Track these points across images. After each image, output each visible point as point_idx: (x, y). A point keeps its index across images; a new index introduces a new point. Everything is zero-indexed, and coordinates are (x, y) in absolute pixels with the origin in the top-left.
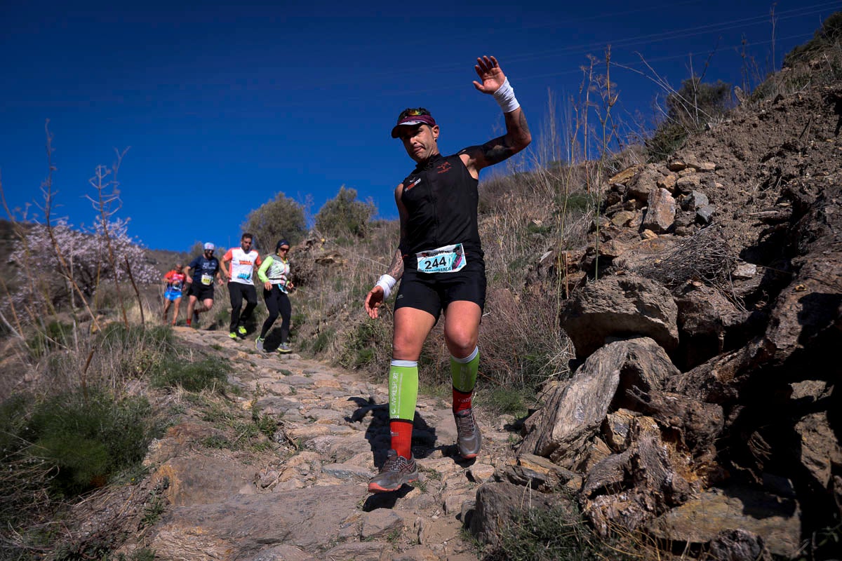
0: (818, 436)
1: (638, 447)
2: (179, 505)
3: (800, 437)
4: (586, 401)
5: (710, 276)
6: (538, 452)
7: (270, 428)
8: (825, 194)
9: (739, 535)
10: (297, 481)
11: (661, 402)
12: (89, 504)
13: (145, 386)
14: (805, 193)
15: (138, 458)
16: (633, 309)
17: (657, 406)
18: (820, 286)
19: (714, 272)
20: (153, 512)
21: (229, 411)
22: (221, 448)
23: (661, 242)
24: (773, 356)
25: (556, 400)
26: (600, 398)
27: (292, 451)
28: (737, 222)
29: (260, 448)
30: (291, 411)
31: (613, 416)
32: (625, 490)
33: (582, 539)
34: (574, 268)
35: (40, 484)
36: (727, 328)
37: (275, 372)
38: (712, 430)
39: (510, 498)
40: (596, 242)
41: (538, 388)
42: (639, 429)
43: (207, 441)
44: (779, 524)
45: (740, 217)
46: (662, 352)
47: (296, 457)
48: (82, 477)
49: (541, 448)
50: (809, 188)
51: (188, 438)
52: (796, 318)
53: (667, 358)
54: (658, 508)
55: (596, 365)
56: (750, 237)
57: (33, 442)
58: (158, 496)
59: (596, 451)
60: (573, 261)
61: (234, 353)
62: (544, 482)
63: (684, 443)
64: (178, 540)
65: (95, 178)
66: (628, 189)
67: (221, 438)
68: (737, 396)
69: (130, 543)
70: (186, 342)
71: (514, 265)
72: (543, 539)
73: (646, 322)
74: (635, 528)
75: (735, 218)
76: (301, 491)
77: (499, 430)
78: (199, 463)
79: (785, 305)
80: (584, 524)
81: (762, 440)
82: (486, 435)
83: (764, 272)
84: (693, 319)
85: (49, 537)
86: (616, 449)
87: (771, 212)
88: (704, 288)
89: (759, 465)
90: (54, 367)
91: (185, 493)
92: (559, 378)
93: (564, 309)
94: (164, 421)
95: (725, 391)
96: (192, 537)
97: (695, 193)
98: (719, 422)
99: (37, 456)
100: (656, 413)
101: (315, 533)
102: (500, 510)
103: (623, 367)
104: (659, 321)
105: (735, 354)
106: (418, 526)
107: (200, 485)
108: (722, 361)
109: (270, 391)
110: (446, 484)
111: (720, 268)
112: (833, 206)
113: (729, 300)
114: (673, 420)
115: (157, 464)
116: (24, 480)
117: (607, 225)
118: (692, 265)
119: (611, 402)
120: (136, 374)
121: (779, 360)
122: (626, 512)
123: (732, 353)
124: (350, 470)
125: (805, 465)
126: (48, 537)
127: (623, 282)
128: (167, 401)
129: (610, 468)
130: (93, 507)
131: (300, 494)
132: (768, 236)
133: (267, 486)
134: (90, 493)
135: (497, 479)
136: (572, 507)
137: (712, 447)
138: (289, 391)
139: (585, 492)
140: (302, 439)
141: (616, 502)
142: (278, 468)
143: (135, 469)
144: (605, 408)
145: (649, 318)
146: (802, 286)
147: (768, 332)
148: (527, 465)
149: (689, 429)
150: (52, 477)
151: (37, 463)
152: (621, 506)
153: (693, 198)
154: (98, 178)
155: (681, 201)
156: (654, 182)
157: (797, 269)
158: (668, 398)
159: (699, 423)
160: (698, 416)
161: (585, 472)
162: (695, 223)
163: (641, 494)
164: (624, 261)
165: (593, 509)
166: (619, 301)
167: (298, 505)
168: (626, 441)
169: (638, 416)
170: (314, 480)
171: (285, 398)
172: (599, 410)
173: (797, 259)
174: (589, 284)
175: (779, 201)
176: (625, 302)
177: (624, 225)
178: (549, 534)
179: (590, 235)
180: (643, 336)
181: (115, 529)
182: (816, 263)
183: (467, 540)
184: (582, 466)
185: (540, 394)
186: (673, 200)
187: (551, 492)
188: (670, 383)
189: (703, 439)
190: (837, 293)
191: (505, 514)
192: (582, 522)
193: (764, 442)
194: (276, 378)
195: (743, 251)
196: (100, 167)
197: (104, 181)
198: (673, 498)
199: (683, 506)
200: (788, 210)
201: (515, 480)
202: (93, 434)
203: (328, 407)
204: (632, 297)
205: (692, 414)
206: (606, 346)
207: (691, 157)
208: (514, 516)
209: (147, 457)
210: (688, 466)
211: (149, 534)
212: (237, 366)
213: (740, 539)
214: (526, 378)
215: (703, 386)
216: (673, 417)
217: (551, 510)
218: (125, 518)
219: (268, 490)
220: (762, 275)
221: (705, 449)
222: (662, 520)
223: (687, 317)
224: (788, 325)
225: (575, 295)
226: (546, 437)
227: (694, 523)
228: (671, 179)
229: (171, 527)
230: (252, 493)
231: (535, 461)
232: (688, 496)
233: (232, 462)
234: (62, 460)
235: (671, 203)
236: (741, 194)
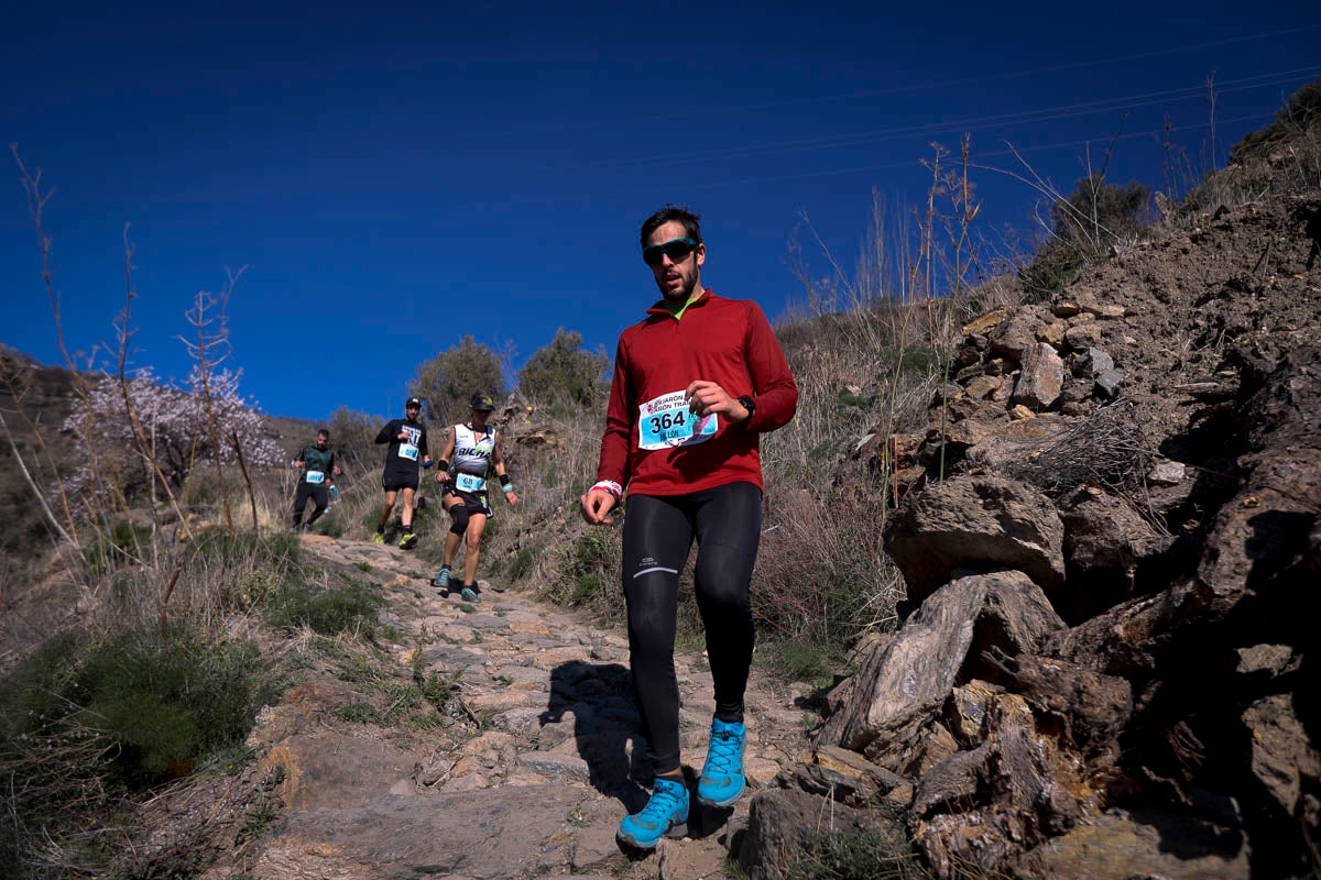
0: (1279, 731)
1: (999, 742)
2: (298, 808)
3: (1250, 732)
4: (921, 667)
5: (1114, 479)
6: (846, 743)
7: (441, 695)
8: (1291, 360)
10: (478, 776)
11: (1034, 673)
12: (164, 802)
13: (255, 624)
14: (1260, 357)
15: (240, 734)
16: (995, 527)
17: (1028, 678)
18: (1281, 500)
19: (1120, 474)
20: (259, 817)
21: (379, 666)
22: (364, 722)
23: (1040, 424)
24: (1208, 606)
25: (875, 665)
26: (942, 662)
27: (473, 730)
28: (1156, 397)
29: (423, 724)
30: (472, 668)
31: (962, 690)
32: (978, 808)
34: (908, 461)
35: (93, 770)
36: (1139, 560)
37: (450, 608)
38: (1114, 717)
39: (802, 815)
40: (942, 422)
41: (849, 642)
42: (1000, 713)
43: (344, 711)
44: (1216, 868)
45: (1161, 390)
46: (1038, 593)
47: (477, 740)
48: (154, 762)
49: (851, 736)
50: (1266, 349)
51: (315, 706)
52: (1243, 548)
53: (1047, 603)
54: (1028, 838)
55: (937, 612)
56: (1176, 421)
57: (84, 706)
58: (267, 794)
59: (936, 744)
60: (906, 450)
61: (389, 577)
62: (854, 791)
63: (1069, 733)
64: (294, 863)
65: (192, 311)
66: (992, 344)
67: (364, 707)
68: (1153, 666)
69: (222, 864)
70: (318, 559)
71: (816, 454)
73: (1015, 548)
74: (993, 868)
75: (1154, 391)
76: (483, 793)
77: (787, 706)
78: (332, 745)
79: (1228, 527)
80: (914, 858)
81: (1191, 735)
82: (767, 713)
83: (1197, 474)
84: (1086, 544)
85: (103, 851)
86: (965, 743)
87: (1209, 384)
88: (1104, 497)
89: (1187, 775)
90: (121, 589)
92: (882, 629)
93: (890, 524)
94: (281, 679)
96: (316, 859)
97: (1093, 352)
98: (1125, 706)
99: (89, 727)
100: (1029, 691)
101: (502, 858)
102: (785, 831)
103: (981, 613)
104: (1035, 546)
105: (1151, 601)
106: (660, 853)
107: (331, 779)
108: (1131, 611)
109: (442, 636)
111: (1129, 467)
112: (1302, 377)
113: (1143, 517)
114: (1053, 701)
115: (267, 744)
116: (68, 763)
117: (959, 397)
118: (1087, 462)
119: (961, 670)
120: (241, 606)
121: (1218, 612)
122: (979, 841)
123: (1146, 599)
124: (560, 762)
125: (1259, 775)
126: (99, 851)
127: (980, 485)
128: (287, 648)
129: (956, 772)
130: (170, 807)
131: (482, 797)
132: (1203, 420)
133: (432, 783)
134: (165, 787)
135: (782, 783)
136: (896, 832)
137: (1114, 743)
138: (472, 637)
139: (916, 808)
140: (487, 712)
141: (963, 826)
142: (449, 756)
143: (235, 751)
144: (949, 678)
145: (1026, 544)
146: (1253, 499)
147: (1200, 569)
148: (828, 764)
149: (1077, 715)
150: (111, 760)
151: (89, 738)
152: (971, 832)
153: (1090, 359)
154: (198, 310)
155: (1071, 364)
156: (1031, 333)
157: (1247, 472)
158: (1047, 666)
159: (1093, 706)
160: (1093, 697)
161: (918, 777)
162: (1092, 397)
163: (1002, 815)
164: (984, 452)
165: (927, 835)
166: (974, 515)
167: (477, 814)
168: (980, 731)
169: (999, 693)
170: (504, 776)
171: (465, 648)
172: (941, 681)
173: (1246, 458)
174: (929, 488)
175: (1221, 367)
176: (983, 516)
177: (984, 398)
178: (860, 873)
179: (932, 411)
180: (1010, 569)
181: (202, 843)
182: (1276, 465)
184: (913, 768)
185: (853, 652)
186: (1060, 361)
187: (865, 806)
188: (1050, 642)
189: (1100, 731)
190: (1307, 513)
191: (793, 839)
192: (911, 855)
193: (1195, 739)
194: (453, 617)
195: (1165, 442)
196: (201, 294)
198: (1052, 822)
199: (1068, 836)
200: (1233, 382)
201: (810, 787)
202: (174, 696)
203: (528, 664)
204: (994, 509)
205: (1083, 692)
206: (954, 582)
207: (1088, 297)
208: (807, 842)
209: (254, 733)
210: (1076, 773)
211: (251, 852)
212: (393, 596)
214: (831, 626)
215: (1101, 649)
216: (1053, 696)
217: (863, 835)
218: (216, 826)
219: (433, 790)
220: (1194, 480)
221: (1103, 747)
222: (1035, 856)
223: (1079, 542)
224: (1232, 559)
225: (907, 504)
226: (859, 720)
227: (1084, 862)
228: (1056, 330)
229: (284, 842)
230: (409, 794)
231: (842, 758)
232: (1076, 821)
233: (381, 744)
234: (126, 734)
235: (1056, 365)
236: (1164, 355)
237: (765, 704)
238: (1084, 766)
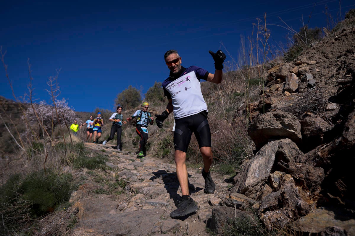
1: (284, 189)
2: (83, 219)
4: (260, 168)
5: (315, 110)
6: (239, 192)
7: (124, 185)
9: (335, 229)
10: (134, 207)
11: (294, 168)
12: (46, 220)
13: (71, 168)
15: (67, 199)
16: (280, 126)
17: (292, 169)
19: (317, 108)
20: (72, 222)
21: (106, 178)
22: (102, 194)
23: (292, 96)
24: (347, 144)
25: (246, 168)
26: (266, 166)
27: (133, 194)
28: (327, 86)
29: (119, 193)
30: (133, 177)
31: (273, 174)
32: (279, 209)
33: (260, 232)
34: (255, 110)
35: (27, 211)
36: (324, 133)
37: (128, 160)
38: (319, 179)
39: (227, 213)
40: (264, 99)
41: (240, 163)
42: (284, 180)
43: (96, 191)
44: (354, 223)
45: (328, 83)
46: (294, 145)
47: (135, 197)
48: (43, 208)
49: (241, 190)
51: (88, 190)
53: (297, 147)
54: (295, 217)
55: (264, 152)
56: (333, 92)
57: (22, 194)
58: (74, 216)
59: (266, 190)
60: (254, 107)
61: (111, 153)
62: (242, 206)
63: (306, 186)
64: (82, 235)
66: (277, 75)
67: (102, 189)
68: (330, 163)
70: (90, 149)
71: (228, 110)
72: (242, 232)
73: (286, 132)
74: (284, 227)
75: (326, 84)
76: (136, 212)
77: (223, 182)
78: (92, 201)
79: (351, 120)
80: (260, 225)
82: (217, 184)
83: (340, 106)
84: (308, 129)
86: (275, 190)
87: (343, 79)
88: (312, 115)
89: (343, 195)
90: (34, 160)
91: (86, 214)
92: (250, 158)
93: (250, 128)
94: (78, 183)
95: (325, 161)
96: (88, 233)
97: (307, 74)
98: (322, 176)
99: (24, 200)
100: (292, 173)
101: (141, 230)
102: (222, 218)
103: (277, 152)
104: (293, 131)
105: (329, 144)
106: (186, 227)
107: (93, 210)
108: (322, 148)
109: (126, 168)
110: (200, 207)
111: (319, 106)
113: (325, 120)
115: (75, 201)
116: (18, 210)
117: (268, 91)
118: (307, 105)
119: (272, 168)
120: (67, 163)
121: (350, 146)
122: (280, 219)
123: (327, 144)
124: (157, 202)
127: (275, 114)
128: (80, 174)
129: (272, 198)
130: (48, 221)
131: (135, 213)
132: (341, 91)
133: (122, 210)
134: (47, 215)
135: (220, 204)
136: (255, 217)
137: (319, 187)
138: (134, 168)
139: (260, 210)
140: (137, 189)
141: (275, 214)
142: (127, 202)
143: (66, 204)
144: (269, 171)
145: (288, 130)
147: (344, 133)
148: (234, 198)
149: (308, 179)
150: (30, 209)
151: (23, 203)
152: (277, 216)
153: (306, 76)
154: (50, 82)
155: (301, 78)
156: (288, 71)
158: (297, 165)
159: (312, 176)
160: (312, 173)
161: (261, 200)
162: (307, 87)
163: (286, 210)
164: (276, 106)
165: (264, 218)
166: (274, 123)
167: (134, 218)
168: (278, 186)
169: (283, 174)
170: (142, 207)
171: (132, 171)
172: (266, 172)
174: (260, 116)
175: (346, 75)
176: (276, 123)
177: (276, 90)
178: (244, 230)
179: (261, 95)
180: (285, 138)
181: (56, 231)
183: (209, 233)
185: (241, 165)
186: (297, 78)
187: (245, 210)
188: (298, 158)
189: (315, 184)
191: (224, 221)
193: (344, 184)
194: (128, 163)
195: (330, 98)
196: (51, 77)
197: (53, 83)
198: (302, 212)
199: (307, 216)
200: (350, 78)
201: (229, 205)
202: (49, 190)
203: (149, 175)
204: (280, 121)
205: (309, 172)
206: (269, 143)
207: (305, 59)
208: (229, 221)
209: (71, 199)
210: (308, 197)
211: (70, 232)
212: (112, 158)
213: (335, 231)
214: (235, 158)
215: (314, 159)
216: (300, 174)
217: (245, 218)
218: (60, 226)
219: (122, 212)
220: (339, 108)
221: (316, 189)
222: (297, 222)
223: (305, 129)
224: (353, 129)
225: (254, 121)
226: (243, 185)
227: (313, 224)
228: (296, 69)
229: (79, 229)
230: (115, 213)
231: (237, 196)
232: (309, 211)
233: (107, 199)
234: (34, 201)
235: (296, 79)
236: (328, 74)
237: (217, 182)
238: (311, 195)
